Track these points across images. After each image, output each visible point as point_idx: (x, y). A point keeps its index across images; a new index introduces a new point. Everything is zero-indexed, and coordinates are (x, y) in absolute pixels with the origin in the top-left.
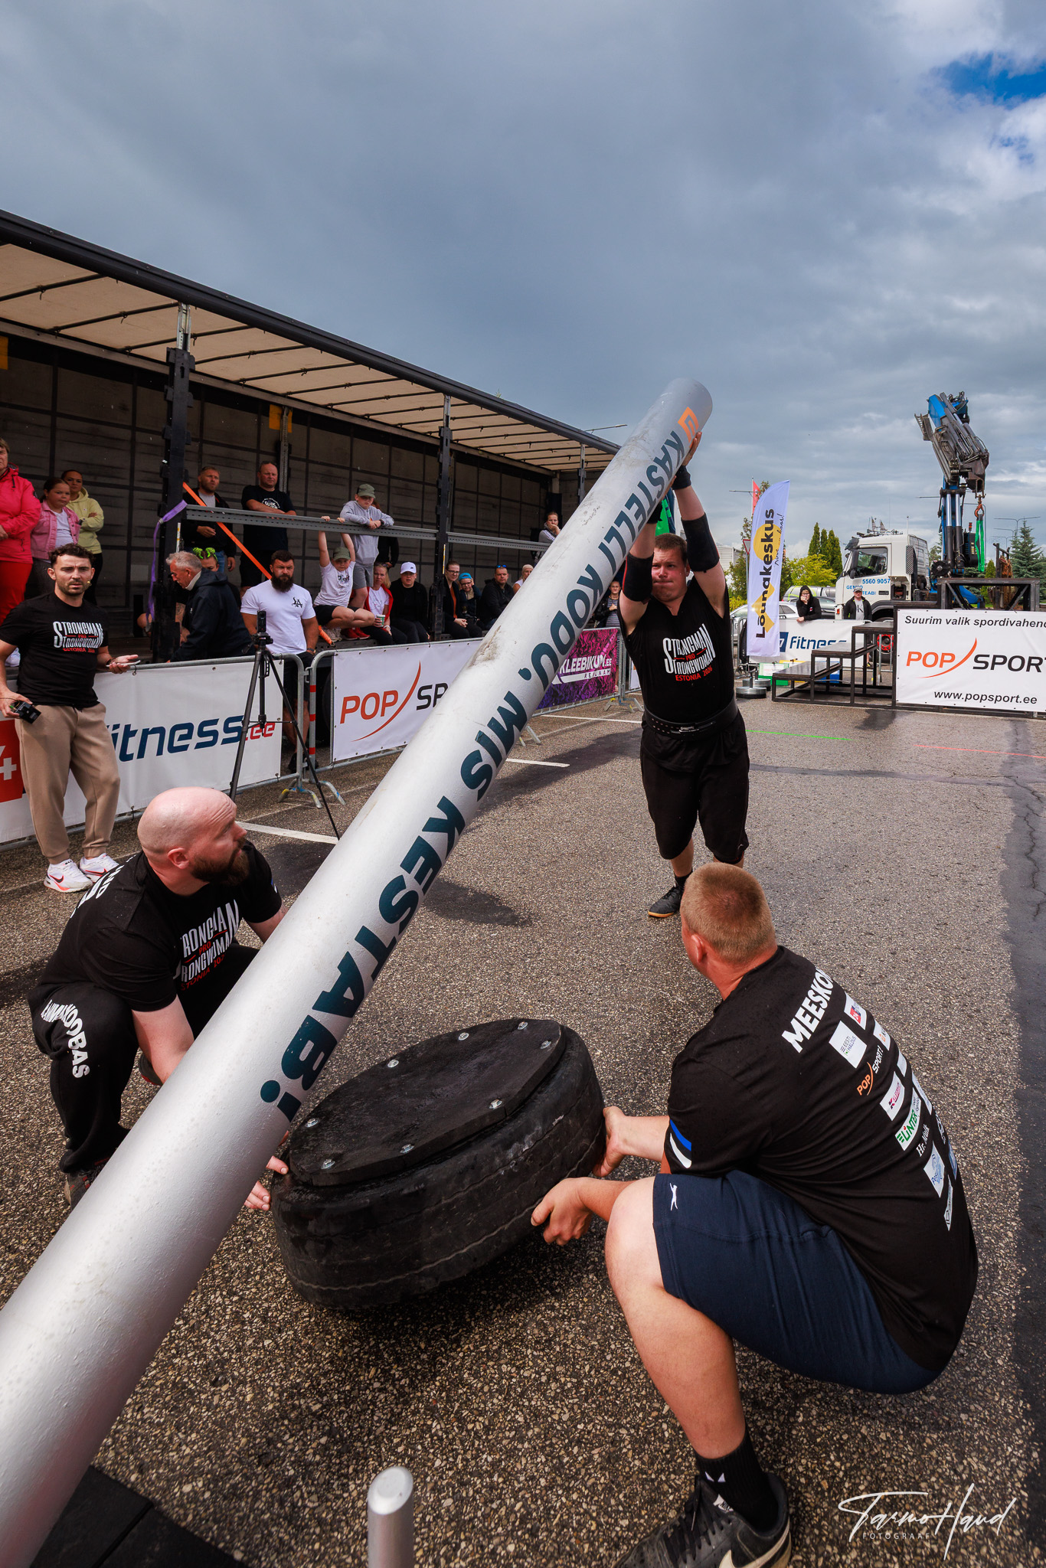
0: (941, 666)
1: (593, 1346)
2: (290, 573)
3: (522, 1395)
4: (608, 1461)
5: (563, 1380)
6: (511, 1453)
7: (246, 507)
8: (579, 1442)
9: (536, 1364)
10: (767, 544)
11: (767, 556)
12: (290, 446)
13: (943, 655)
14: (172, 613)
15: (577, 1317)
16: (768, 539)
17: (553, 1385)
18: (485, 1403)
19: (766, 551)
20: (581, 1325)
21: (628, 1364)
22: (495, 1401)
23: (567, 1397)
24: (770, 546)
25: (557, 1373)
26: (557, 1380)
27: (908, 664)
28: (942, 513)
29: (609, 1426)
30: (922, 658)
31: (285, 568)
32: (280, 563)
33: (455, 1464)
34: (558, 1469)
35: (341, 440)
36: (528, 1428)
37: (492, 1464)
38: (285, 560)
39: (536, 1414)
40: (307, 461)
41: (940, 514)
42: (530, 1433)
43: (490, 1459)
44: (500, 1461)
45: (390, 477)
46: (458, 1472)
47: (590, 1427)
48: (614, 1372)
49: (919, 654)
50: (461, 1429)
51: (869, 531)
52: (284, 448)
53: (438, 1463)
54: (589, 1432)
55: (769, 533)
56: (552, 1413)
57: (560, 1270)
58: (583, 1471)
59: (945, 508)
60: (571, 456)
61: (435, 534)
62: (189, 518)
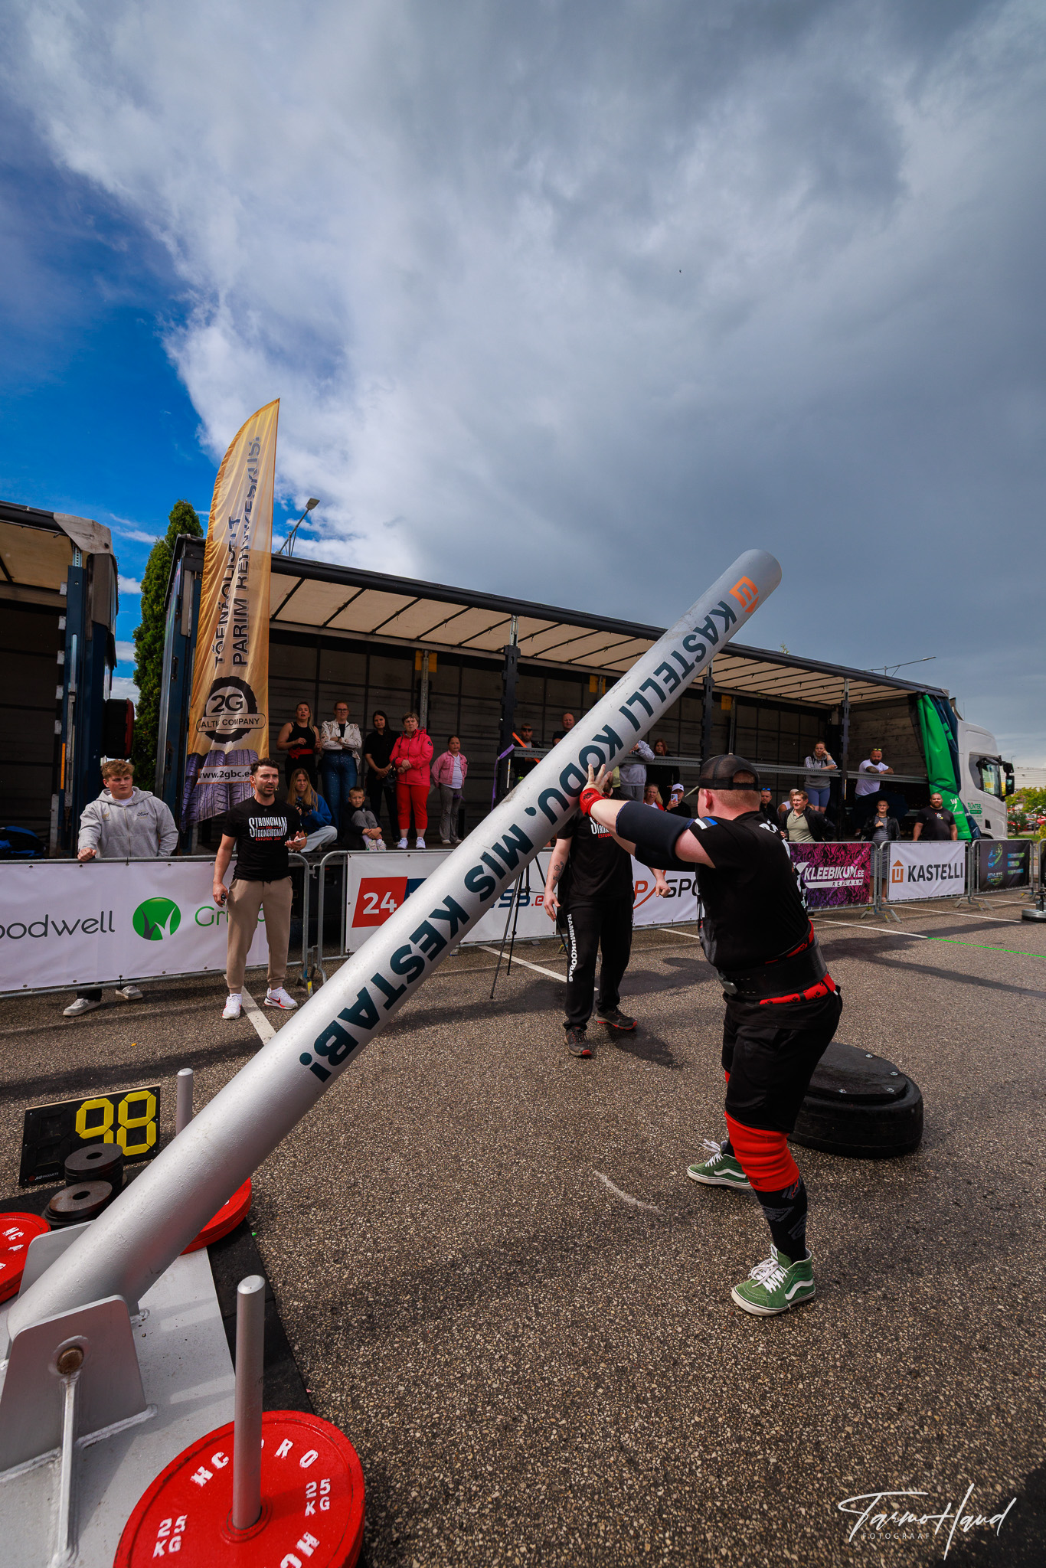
1: (540, 1356)
3: (479, 1357)
4: (505, 1428)
5: (508, 1364)
6: (451, 1386)
8: (494, 1405)
9: (497, 1345)
15: (542, 1333)
17: (500, 1363)
18: (455, 1349)
20: (541, 1339)
21: (555, 1380)
22: (461, 1351)
23: (504, 1375)
25: (507, 1358)
26: (504, 1362)
29: (518, 1407)
33: (418, 1371)
34: (472, 1412)
36: (470, 1378)
37: (437, 1384)
39: (479, 1373)
42: (469, 1381)
43: (437, 1381)
44: (443, 1385)
45: (680, 720)
46: (416, 1376)
47: (506, 1401)
48: (543, 1379)
50: (433, 1354)
53: (410, 1365)
54: (504, 1403)
56: (489, 1378)
57: (549, 1299)
58: (485, 1423)
60: (843, 691)
61: (700, 763)
62: (516, 755)
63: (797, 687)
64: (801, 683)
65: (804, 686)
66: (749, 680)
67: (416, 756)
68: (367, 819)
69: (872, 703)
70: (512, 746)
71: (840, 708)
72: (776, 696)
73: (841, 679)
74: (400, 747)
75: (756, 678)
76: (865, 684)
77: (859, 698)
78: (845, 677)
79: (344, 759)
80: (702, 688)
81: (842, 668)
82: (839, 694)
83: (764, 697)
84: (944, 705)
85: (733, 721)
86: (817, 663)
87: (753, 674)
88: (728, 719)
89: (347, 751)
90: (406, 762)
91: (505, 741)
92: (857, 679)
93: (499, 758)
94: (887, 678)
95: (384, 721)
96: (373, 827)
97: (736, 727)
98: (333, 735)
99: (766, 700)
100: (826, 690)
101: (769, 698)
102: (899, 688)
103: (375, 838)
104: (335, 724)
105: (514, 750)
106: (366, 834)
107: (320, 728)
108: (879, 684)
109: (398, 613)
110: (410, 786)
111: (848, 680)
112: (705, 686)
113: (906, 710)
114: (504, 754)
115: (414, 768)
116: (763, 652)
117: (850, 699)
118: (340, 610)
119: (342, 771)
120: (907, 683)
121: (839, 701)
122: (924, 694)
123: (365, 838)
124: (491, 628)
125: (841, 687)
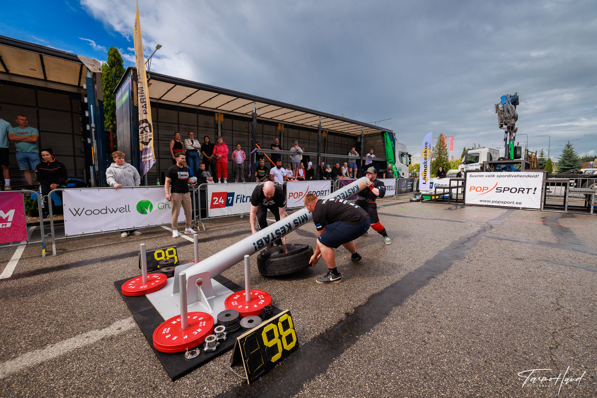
0: (483, 191)
2: (281, 164)
7: (272, 149)
10: (425, 153)
11: (425, 158)
12: (283, 134)
13: (484, 187)
14: (254, 174)
16: (426, 152)
19: (425, 156)
24: (426, 154)
27: (470, 191)
28: (505, 140)
30: (475, 189)
31: (279, 163)
32: (278, 162)
35: (296, 131)
38: (279, 162)
40: (288, 137)
41: (504, 140)
49: (475, 187)
51: (473, 148)
52: (282, 134)
55: (426, 150)
59: (506, 138)
60: (361, 130)
61: (317, 154)
62: (257, 152)
63: (347, 129)
64: (348, 127)
65: (350, 128)
66: (332, 126)
67: (223, 152)
68: (207, 174)
69: (371, 134)
70: (256, 149)
71: (360, 136)
72: (340, 132)
73: (361, 126)
74: (216, 149)
75: (335, 125)
76: (368, 128)
77: (366, 133)
78: (362, 125)
79: (195, 153)
80: (317, 129)
81: (361, 123)
82: (361, 131)
83: (337, 132)
84: (392, 135)
85: (326, 140)
86: (354, 121)
87: (333, 124)
88: (325, 140)
89: (195, 150)
90: (220, 155)
91: (253, 147)
92: (366, 126)
93: (252, 153)
94: (375, 126)
95: (208, 140)
96: (210, 177)
97: (328, 142)
98: (190, 144)
99: (337, 133)
100: (356, 130)
101: (338, 132)
102: (379, 130)
103: (210, 181)
104: (190, 141)
105: (256, 150)
106: (208, 179)
107: (184, 142)
108: (372, 128)
109: (210, 99)
110: (221, 163)
111: (363, 127)
112: (319, 128)
113: (380, 137)
114: (253, 151)
115: (223, 157)
116: (337, 116)
117: (364, 133)
118: (188, 97)
119: (194, 158)
120: (381, 128)
121: (360, 134)
122: (386, 132)
123: (207, 181)
124: (244, 106)
125: (361, 129)
